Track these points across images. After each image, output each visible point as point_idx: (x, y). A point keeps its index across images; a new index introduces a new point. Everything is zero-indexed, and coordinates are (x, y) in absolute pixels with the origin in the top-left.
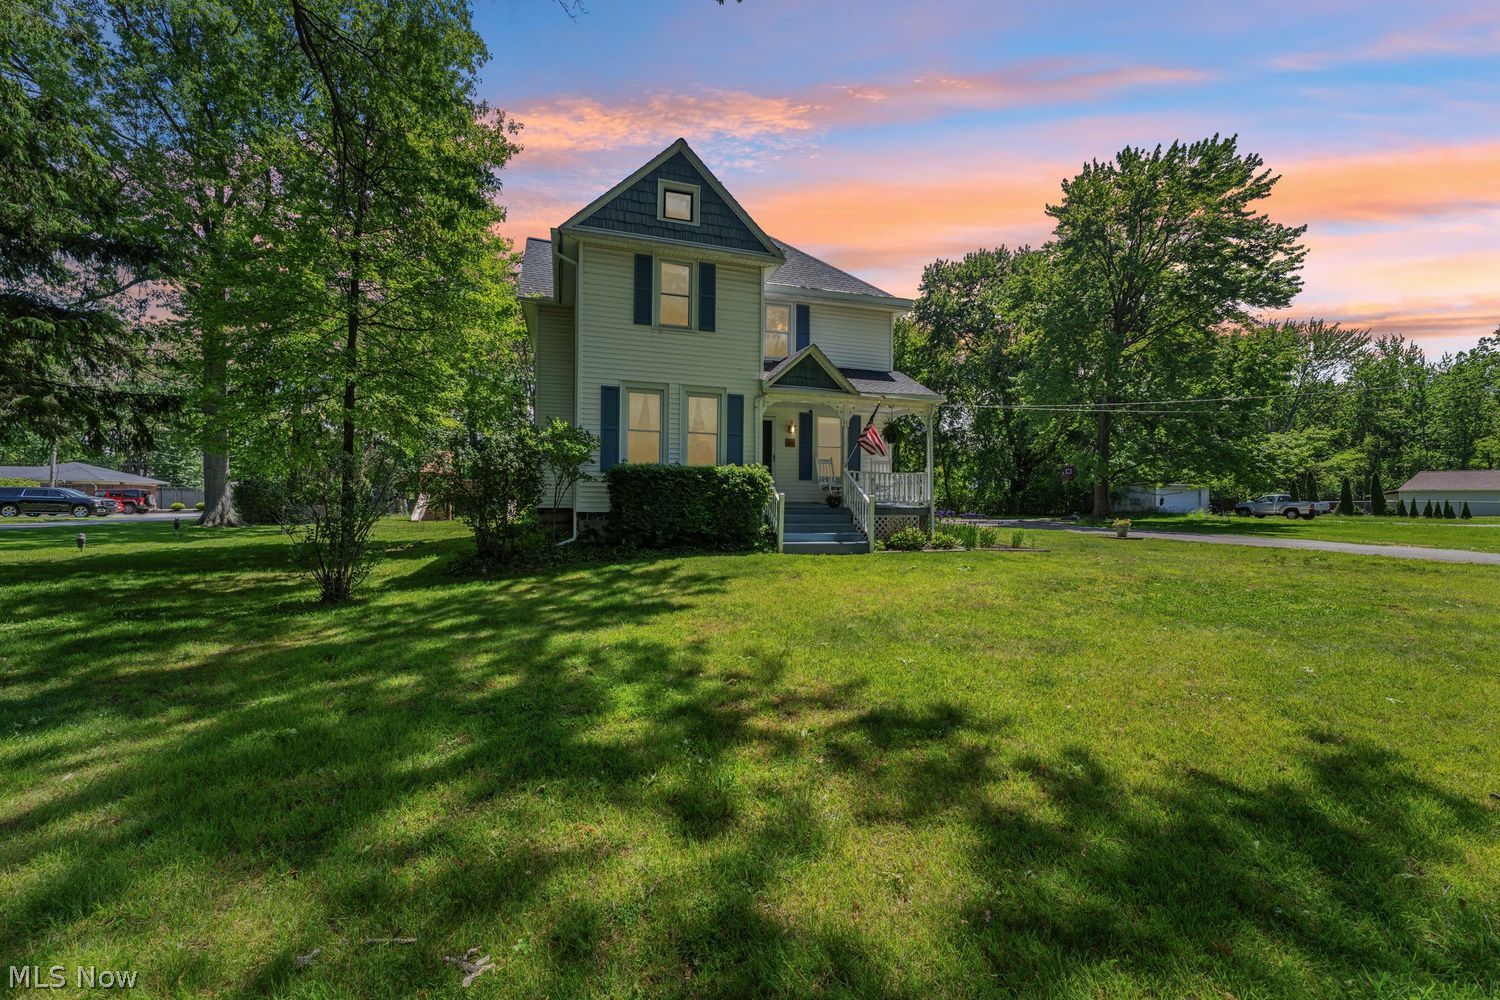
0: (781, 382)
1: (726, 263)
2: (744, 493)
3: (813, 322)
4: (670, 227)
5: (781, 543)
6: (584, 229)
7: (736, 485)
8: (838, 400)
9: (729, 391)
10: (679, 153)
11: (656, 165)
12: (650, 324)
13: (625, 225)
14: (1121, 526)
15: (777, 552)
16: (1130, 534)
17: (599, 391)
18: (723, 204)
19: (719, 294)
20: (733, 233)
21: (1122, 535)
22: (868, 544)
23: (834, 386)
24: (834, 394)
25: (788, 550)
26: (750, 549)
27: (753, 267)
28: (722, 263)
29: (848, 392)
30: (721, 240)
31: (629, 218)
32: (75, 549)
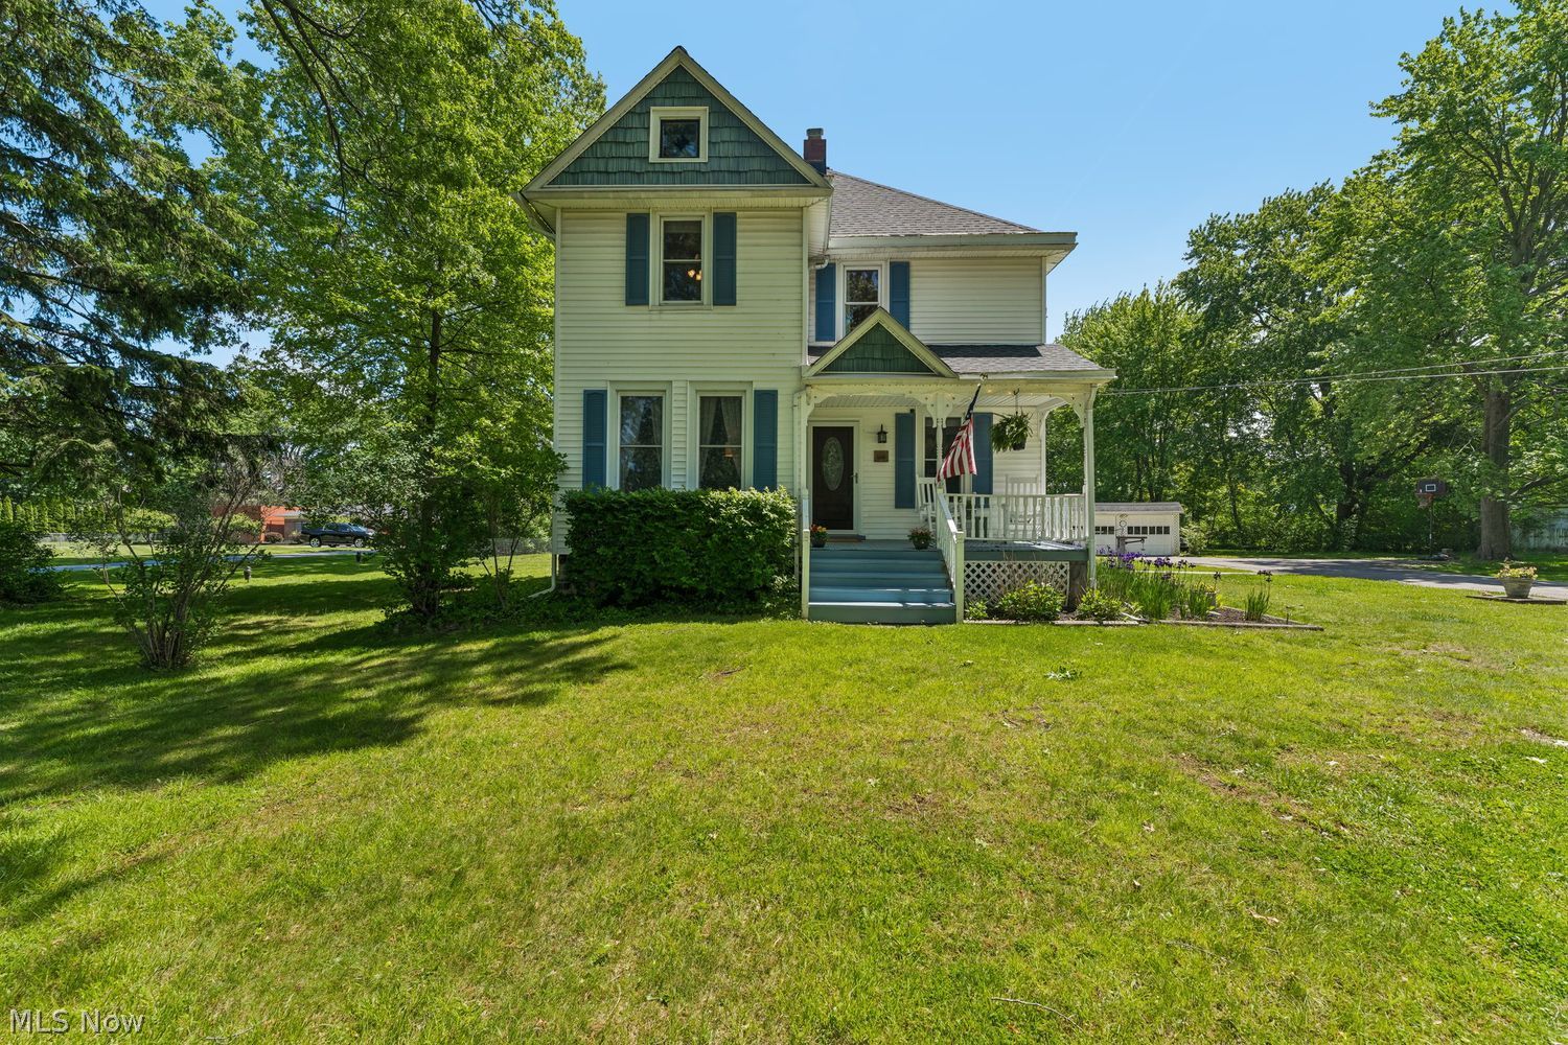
0: (831, 368)
1: (751, 209)
2: (741, 531)
3: (914, 283)
4: (667, 168)
5: (806, 604)
6: (555, 188)
7: (730, 518)
8: (927, 387)
9: (758, 386)
10: (680, 69)
11: (647, 89)
12: (647, 304)
13: (606, 175)
14: (1513, 579)
15: (801, 618)
16: (1535, 592)
17: (581, 397)
18: (741, 126)
19: (741, 252)
20: (755, 164)
21: (1518, 594)
22: (954, 609)
23: (917, 367)
24: (918, 379)
25: (816, 615)
26: (756, 613)
27: (792, 209)
28: (745, 209)
29: (940, 375)
30: (738, 176)
31: (613, 166)
32: (243, 580)
